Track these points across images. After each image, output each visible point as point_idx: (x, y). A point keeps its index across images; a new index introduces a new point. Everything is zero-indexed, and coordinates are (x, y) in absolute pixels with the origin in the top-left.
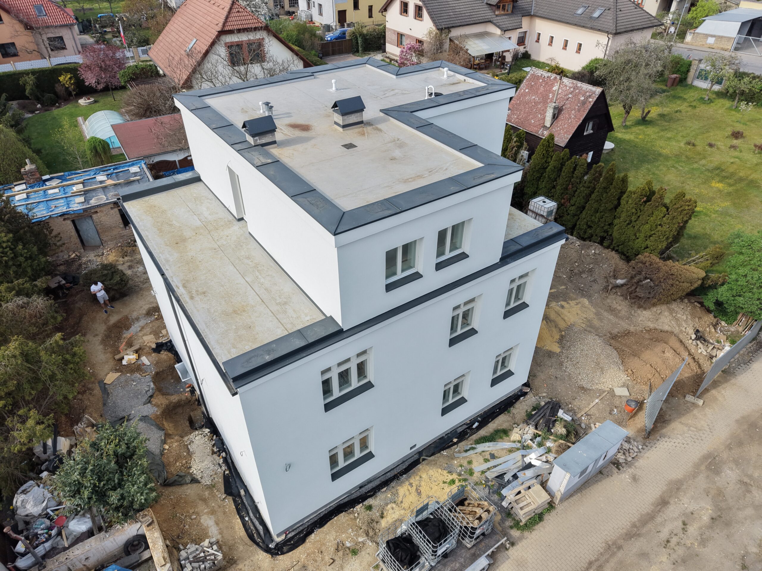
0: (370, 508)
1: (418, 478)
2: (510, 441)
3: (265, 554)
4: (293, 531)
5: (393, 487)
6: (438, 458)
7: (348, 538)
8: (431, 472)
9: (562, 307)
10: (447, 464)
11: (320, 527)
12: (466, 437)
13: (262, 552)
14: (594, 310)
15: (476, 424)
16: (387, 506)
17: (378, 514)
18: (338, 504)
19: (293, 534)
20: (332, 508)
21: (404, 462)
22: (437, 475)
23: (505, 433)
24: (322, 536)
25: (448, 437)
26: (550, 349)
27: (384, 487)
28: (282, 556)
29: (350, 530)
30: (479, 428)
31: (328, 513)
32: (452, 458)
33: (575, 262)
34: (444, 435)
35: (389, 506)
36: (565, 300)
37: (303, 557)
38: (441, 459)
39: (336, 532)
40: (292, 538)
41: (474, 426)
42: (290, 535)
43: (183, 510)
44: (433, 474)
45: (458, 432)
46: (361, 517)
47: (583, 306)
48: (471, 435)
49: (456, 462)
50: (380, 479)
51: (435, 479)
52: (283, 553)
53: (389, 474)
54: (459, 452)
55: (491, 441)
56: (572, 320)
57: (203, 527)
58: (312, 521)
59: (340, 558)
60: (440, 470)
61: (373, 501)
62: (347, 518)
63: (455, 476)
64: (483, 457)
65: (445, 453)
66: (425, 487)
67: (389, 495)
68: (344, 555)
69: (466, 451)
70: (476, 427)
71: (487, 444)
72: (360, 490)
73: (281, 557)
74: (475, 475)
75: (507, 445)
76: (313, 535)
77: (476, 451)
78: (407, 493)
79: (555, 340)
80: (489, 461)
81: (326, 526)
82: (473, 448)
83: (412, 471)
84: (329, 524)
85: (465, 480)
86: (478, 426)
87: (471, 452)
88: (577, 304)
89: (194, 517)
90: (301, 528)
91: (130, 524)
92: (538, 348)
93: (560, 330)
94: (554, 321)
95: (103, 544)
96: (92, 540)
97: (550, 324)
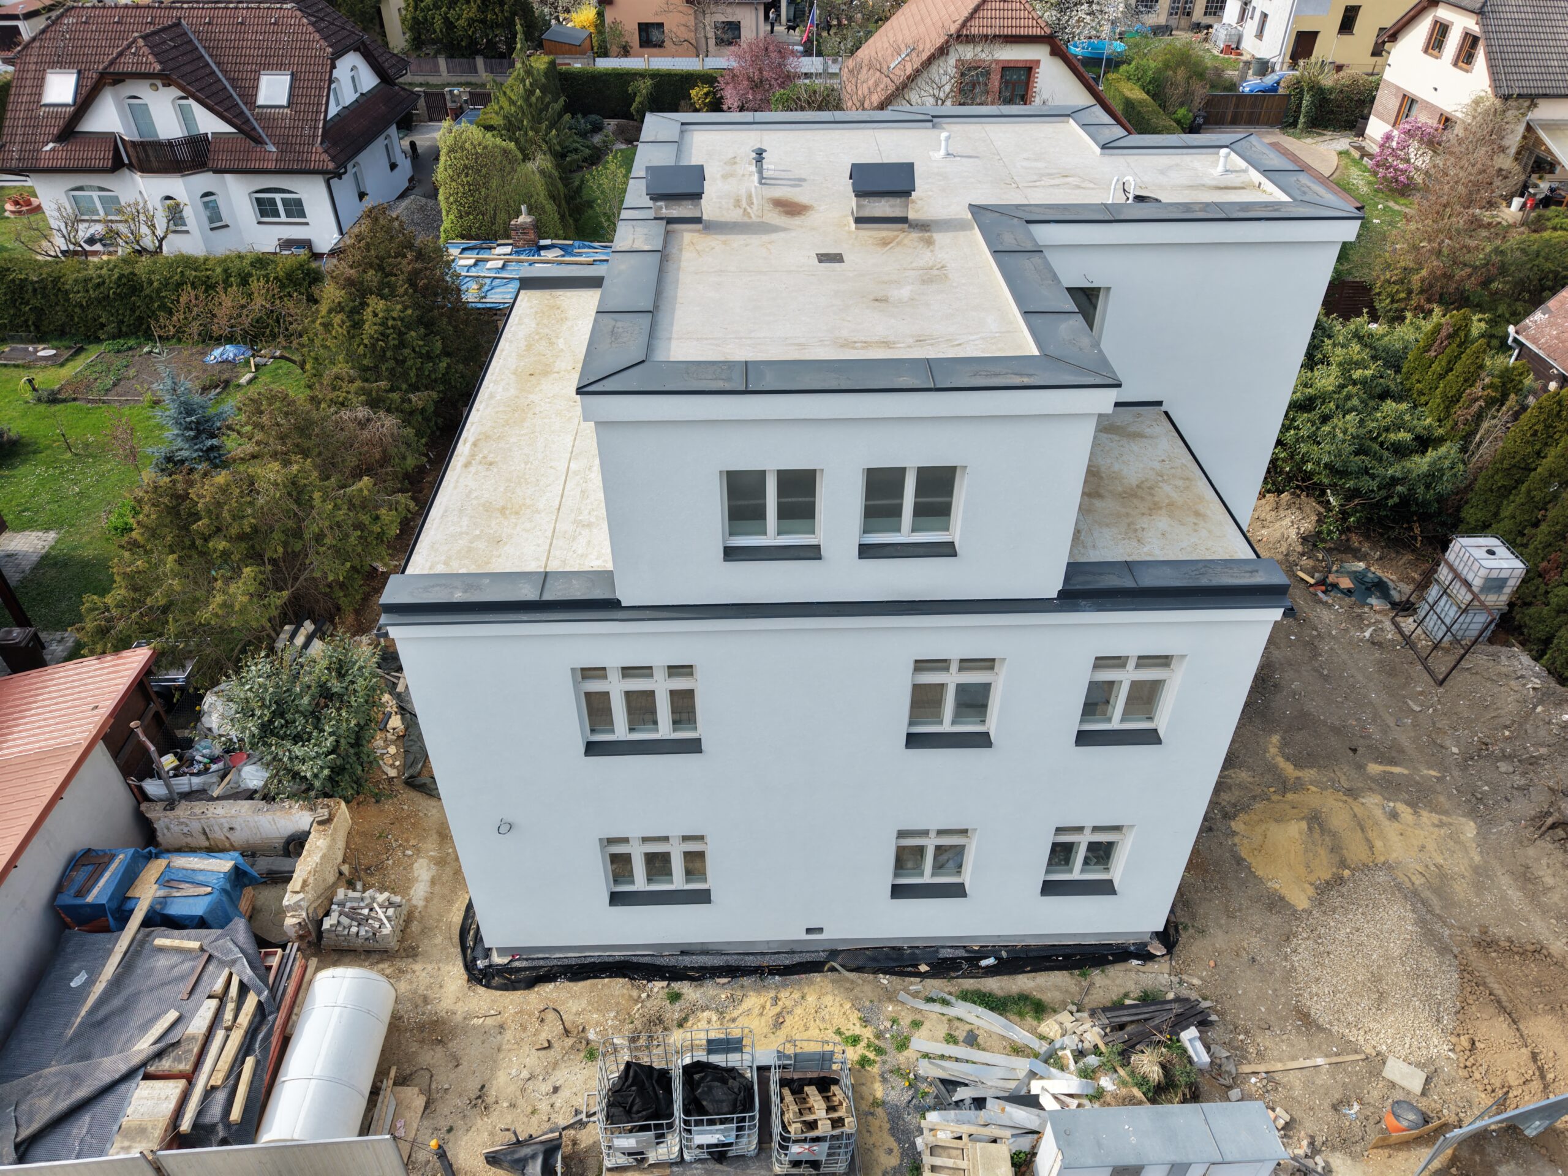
0: (675, 997)
1: (796, 995)
2: (1033, 1031)
3: (463, 970)
4: (527, 960)
5: (742, 987)
6: (864, 981)
7: (598, 1024)
8: (828, 1000)
9: (1394, 816)
10: (871, 1001)
11: (571, 980)
12: (952, 975)
13: (461, 965)
14: (1477, 858)
15: (991, 961)
16: (703, 1011)
17: (676, 1016)
18: (627, 959)
19: (524, 964)
20: (611, 960)
21: (793, 952)
22: (836, 1010)
23: (1040, 1009)
24: (564, 995)
25: (913, 954)
26: (1284, 892)
27: (725, 977)
28: (484, 989)
29: (612, 1015)
30: (990, 972)
31: (600, 963)
32: (891, 997)
33: (1506, 727)
34: (905, 946)
35: (706, 1014)
36: (1412, 805)
37: (511, 1009)
38: (867, 988)
39: (589, 1003)
40: (519, 970)
41: (983, 963)
42: (517, 964)
43: (403, 833)
44: (829, 1004)
45: (940, 956)
46: (648, 1004)
47: (1455, 837)
48: (963, 976)
49: (890, 1008)
50: (729, 957)
51: (827, 1017)
52: (487, 986)
53: (751, 957)
54: (915, 995)
55: (992, 1009)
56: (1394, 855)
57: (410, 876)
58: (566, 962)
59: (563, 1048)
60: (848, 1006)
61: (691, 990)
62: (625, 991)
63: (867, 1033)
64: (950, 1028)
65: (884, 980)
66: (797, 1018)
67: (723, 996)
68: (572, 1047)
69: (930, 1000)
70: (988, 967)
71: (980, 1010)
72: (680, 958)
73: (481, 990)
74: (906, 1053)
75: (1020, 1034)
76: (551, 986)
77: (945, 1010)
78: (756, 1011)
79: (1312, 878)
80: (956, 1042)
81: (581, 984)
82: (945, 1002)
83: (796, 977)
84: (589, 982)
85: (879, 1051)
86: (991, 966)
87: (937, 1007)
88: (1441, 825)
89: (409, 852)
90: (542, 963)
91: (301, 808)
92: (1256, 877)
93: (1343, 864)
94: (1334, 835)
95: (256, 819)
96: (246, 804)
97: (1317, 835)
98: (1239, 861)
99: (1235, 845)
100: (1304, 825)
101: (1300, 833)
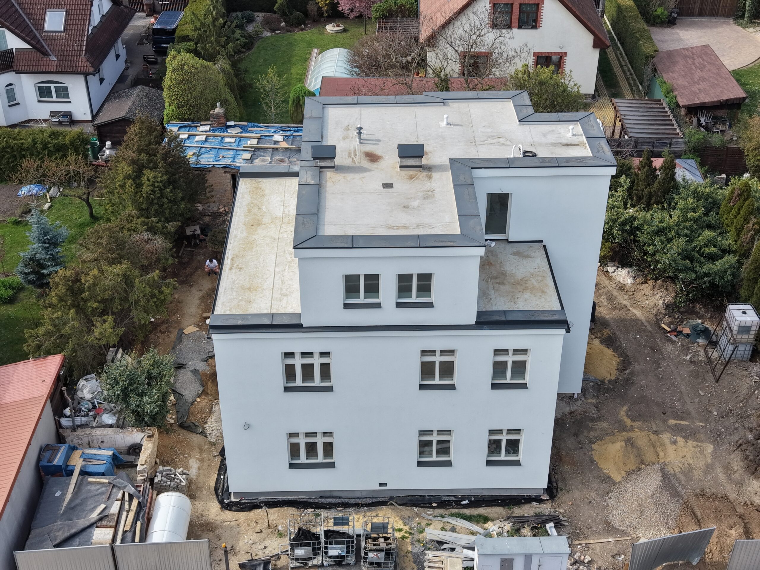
0: (317, 515)
1: (374, 515)
2: (481, 527)
3: (217, 504)
4: (248, 499)
5: (349, 512)
6: (406, 510)
9: (675, 443)
10: (409, 517)
12: (448, 507)
13: (217, 502)
15: (466, 502)
21: (373, 496)
25: (430, 498)
26: (611, 474)
27: (341, 507)
28: (229, 511)
30: (466, 506)
32: (418, 515)
34: (426, 495)
36: (685, 438)
38: (408, 513)
41: (463, 503)
43: (182, 447)
45: (443, 500)
47: (702, 452)
48: (453, 508)
50: (343, 498)
53: (353, 499)
54: (429, 515)
57: (188, 466)
61: (325, 513)
65: (416, 510)
70: (465, 504)
72: (320, 499)
76: (260, 510)
77: (443, 519)
81: (274, 509)
83: (374, 508)
86: (467, 504)
88: (696, 446)
89: (186, 456)
91: (138, 431)
92: (599, 468)
93: (642, 462)
94: (638, 449)
95: (116, 436)
96: (110, 430)
97: (629, 448)
98: (592, 461)
99: (592, 455)
100: (623, 443)
101: (621, 447)
